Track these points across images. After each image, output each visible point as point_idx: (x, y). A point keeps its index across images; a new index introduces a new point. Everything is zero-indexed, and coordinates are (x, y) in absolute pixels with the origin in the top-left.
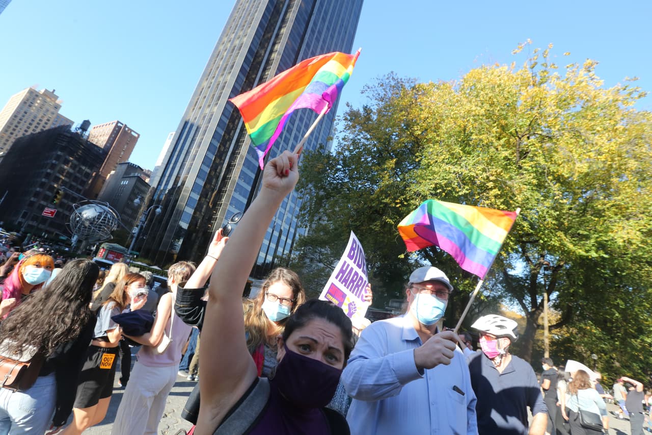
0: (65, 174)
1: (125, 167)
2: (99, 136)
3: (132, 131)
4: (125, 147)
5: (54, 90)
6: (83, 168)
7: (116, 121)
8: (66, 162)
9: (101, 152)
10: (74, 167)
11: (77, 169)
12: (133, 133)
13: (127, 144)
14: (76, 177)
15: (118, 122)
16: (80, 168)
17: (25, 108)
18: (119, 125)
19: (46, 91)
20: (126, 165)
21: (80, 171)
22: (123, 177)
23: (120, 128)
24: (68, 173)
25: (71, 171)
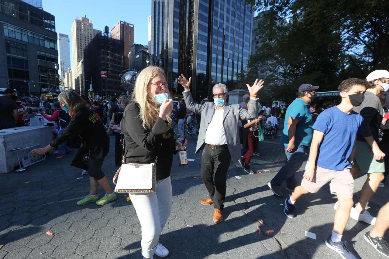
0: (110, 61)
1: (134, 47)
2: (115, 33)
3: (129, 24)
4: (130, 35)
5: (85, 16)
6: (116, 55)
7: (119, 21)
8: (108, 54)
9: (120, 42)
10: (112, 56)
11: (114, 56)
12: (130, 25)
13: (130, 33)
14: (115, 61)
15: (121, 22)
16: (115, 55)
17: (79, 32)
18: (122, 23)
19: (82, 18)
20: (134, 46)
21: (116, 57)
22: (136, 54)
23: (123, 25)
24: (111, 60)
25: (112, 58)
